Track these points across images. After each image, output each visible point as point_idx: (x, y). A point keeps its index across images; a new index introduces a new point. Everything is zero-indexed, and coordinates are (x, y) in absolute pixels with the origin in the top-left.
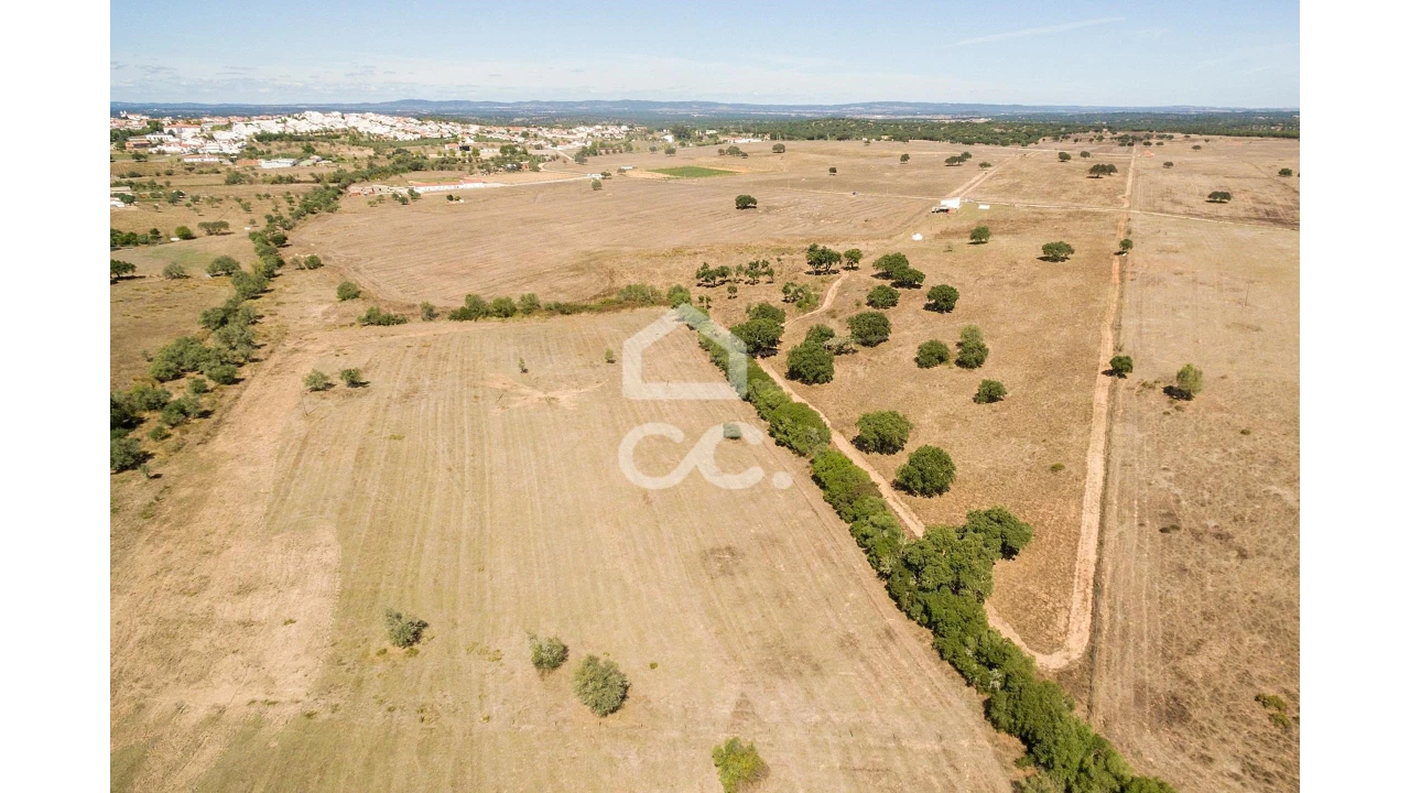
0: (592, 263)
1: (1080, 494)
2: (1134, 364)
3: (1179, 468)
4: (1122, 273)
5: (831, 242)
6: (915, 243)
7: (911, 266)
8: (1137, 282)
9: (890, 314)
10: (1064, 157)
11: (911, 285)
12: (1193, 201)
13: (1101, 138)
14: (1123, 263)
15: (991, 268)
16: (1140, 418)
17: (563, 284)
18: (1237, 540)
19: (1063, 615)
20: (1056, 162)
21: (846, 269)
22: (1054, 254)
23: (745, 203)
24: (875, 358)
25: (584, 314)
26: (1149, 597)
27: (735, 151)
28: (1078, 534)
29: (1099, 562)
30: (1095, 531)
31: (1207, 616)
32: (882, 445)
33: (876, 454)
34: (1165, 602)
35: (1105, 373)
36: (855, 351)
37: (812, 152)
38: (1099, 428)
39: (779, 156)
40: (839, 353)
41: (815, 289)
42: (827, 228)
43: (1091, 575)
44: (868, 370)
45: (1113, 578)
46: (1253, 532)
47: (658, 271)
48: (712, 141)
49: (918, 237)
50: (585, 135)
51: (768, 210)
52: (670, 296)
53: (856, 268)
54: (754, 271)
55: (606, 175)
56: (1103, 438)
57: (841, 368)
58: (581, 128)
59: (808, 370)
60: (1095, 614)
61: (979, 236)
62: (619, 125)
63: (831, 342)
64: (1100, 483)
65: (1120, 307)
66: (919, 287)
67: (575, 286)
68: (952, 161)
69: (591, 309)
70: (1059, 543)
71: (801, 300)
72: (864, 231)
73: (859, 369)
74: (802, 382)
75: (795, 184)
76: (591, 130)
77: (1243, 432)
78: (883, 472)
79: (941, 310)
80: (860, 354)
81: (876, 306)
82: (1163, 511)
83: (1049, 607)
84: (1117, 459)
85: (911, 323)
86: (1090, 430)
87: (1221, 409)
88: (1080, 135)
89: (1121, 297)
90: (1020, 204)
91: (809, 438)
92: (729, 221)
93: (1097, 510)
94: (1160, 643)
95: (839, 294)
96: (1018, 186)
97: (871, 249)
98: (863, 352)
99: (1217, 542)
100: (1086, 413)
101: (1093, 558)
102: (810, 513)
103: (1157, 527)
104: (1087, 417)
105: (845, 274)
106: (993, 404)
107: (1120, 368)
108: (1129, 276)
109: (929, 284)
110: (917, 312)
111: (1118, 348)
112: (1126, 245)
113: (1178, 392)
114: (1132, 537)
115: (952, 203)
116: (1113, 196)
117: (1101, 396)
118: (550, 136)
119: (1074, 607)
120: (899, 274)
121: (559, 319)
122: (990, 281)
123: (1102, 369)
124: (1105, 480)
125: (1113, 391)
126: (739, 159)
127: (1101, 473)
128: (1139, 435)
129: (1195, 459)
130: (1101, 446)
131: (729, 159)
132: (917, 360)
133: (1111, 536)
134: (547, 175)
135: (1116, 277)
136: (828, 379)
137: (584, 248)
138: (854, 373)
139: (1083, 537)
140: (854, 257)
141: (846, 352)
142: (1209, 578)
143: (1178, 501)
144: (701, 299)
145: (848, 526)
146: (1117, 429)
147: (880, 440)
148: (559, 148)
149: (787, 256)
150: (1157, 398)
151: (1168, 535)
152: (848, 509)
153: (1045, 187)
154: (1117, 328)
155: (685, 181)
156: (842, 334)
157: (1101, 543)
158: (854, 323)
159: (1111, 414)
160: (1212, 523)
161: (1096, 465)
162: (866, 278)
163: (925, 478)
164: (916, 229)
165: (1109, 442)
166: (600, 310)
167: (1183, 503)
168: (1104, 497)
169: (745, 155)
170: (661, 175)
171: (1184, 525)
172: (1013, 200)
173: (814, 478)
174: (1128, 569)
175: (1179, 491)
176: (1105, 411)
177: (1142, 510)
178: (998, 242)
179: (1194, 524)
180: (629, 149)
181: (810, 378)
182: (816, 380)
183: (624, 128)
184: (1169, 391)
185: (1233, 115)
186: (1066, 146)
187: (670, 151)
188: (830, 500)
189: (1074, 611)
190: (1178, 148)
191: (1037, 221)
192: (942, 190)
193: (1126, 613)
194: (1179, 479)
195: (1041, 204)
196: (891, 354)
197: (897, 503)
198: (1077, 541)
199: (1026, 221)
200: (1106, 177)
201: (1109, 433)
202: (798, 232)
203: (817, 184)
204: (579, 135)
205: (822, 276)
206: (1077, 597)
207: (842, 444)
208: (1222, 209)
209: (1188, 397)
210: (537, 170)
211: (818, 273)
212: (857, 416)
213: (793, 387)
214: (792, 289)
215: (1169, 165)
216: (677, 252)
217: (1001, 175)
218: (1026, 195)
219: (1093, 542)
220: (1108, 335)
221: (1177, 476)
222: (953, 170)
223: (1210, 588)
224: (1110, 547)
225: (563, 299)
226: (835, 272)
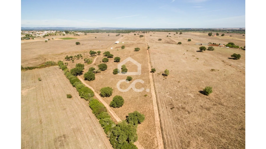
0: (41, 57)
1: (152, 101)
2: (156, 70)
3: (170, 92)
4: (149, 52)
5: (95, 50)
6: (111, 49)
7: (111, 54)
8: (152, 54)
9: (107, 64)
10: (135, 35)
11: (111, 57)
12: (156, 40)
13: (140, 32)
14: (149, 51)
15: (126, 53)
16: (159, 81)
17: (32, 62)
18: (186, 109)
19: (155, 140)
20: (134, 35)
21: (98, 55)
22: (137, 50)
23: (78, 44)
24: (104, 73)
25: (36, 69)
26: (174, 129)
27: (77, 35)
28: (154, 113)
29: (160, 120)
30: (157, 111)
31: (188, 133)
32: (107, 95)
33: (105, 97)
34: (178, 131)
35: (150, 72)
36: (100, 72)
37: (92, 35)
38: (152, 84)
39: (86, 36)
40: (97, 73)
41: (91, 59)
42: (94, 47)
43: (159, 125)
44: (103, 76)
45: (164, 125)
46: (189, 106)
47: (57, 58)
48: (73, 33)
49: (112, 48)
50: (46, 33)
51: (83, 45)
52: (58, 63)
53: (100, 55)
54: (78, 57)
55: (49, 40)
56: (153, 87)
57: (97, 76)
58: (46, 31)
59: (89, 78)
60: (163, 138)
61: (123, 47)
62: (54, 31)
63: (95, 71)
64: (155, 98)
65: (150, 59)
66: (113, 57)
67: (35, 63)
68: (117, 35)
69: (38, 68)
70: (150, 117)
71: (88, 62)
72: (102, 48)
73: (101, 76)
74: (88, 80)
75: (89, 40)
76: (48, 32)
77: (179, 82)
78: (107, 102)
79: (117, 62)
80: (101, 73)
81: (104, 62)
82: (170, 103)
83: (152, 138)
84: (157, 91)
85: (111, 65)
86: (150, 85)
87: (173, 77)
88: (136, 32)
89: (150, 57)
90: (129, 42)
91: (88, 96)
92: (74, 47)
93: (156, 105)
94: (180, 144)
95: (97, 60)
96: (128, 39)
97: (103, 51)
98: (102, 72)
99: (183, 110)
100: (149, 81)
101: (159, 120)
102: (89, 118)
103: (170, 108)
104: (149, 82)
105: (98, 56)
106: (130, 81)
107: (153, 71)
108: (150, 53)
109: (115, 57)
110: (113, 63)
111: (152, 67)
112: (149, 48)
113: (165, 75)
114: (165, 112)
115: (117, 42)
116: (144, 40)
117: (151, 77)
118: (38, 33)
119: (158, 136)
120: (108, 55)
121: (29, 71)
122: (126, 55)
123: (150, 71)
124: (156, 97)
125: (153, 76)
126: (78, 36)
127: (155, 95)
128: (160, 85)
129: (172, 89)
130: (153, 88)
131: (76, 36)
132: (113, 73)
133: (161, 112)
134: (36, 40)
135: (148, 53)
136: (94, 79)
137: (39, 54)
138: (100, 77)
139: (155, 114)
140: (99, 53)
141: (98, 72)
142: (184, 121)
143: (172, 100)
144: (65, 63)
145: (99, 120)
146: (156, 84)
147: (106, 94)
148: (40, 35)
149: (86, 53)
150: (161, 76)
151: (173, 110)
152: (98, 116)
153: (133, 39)
154: (150, 63)
155: (66, 40)
156: (97, 68)
157: (159, 115)
158: (99, 66)
159: (154, 81)
160: (180, 105)
161: (153, 94)
162: (102, 57)
163: (117, 103)
164: (111, 47)
165: (155, 87)
166: (40, 68)
167: (173, 100)
168: (157, 101)
169: (79, 35)
170: (61, 39)
171: (175, 106)
172: (128, 41)
173: (90, 107)
174: (167, 122)
175: (171, 98)
176: (152, 80)
177: (165, 104)
178: (126, 48)
179: (177, 106)
180: (55, 35)
181: (89, 79)
182: (91, 80)
183: (55, 31)
184: (163, 75)
185: (157, 29)
186: (135, 33)
187: (64, 35)
188: (94, 113)
189: (158, 138)
190: (151, 33)
191: (132, 45)
192: (116, 40)
193: (170, 136)
194: (170, 95)
195: (132, 42)
196: (108, 72)
197: (111, 111)
198: (154, 115)
199: (131, 45)
200: (142, 37)
201: (154, 85)
202: (88, 48)
203: (93, 40)
204: (45, 33)
205: (93, 57)
206: (158, 133)
207: (97, 96)
208: (161, 42)
209: (167, 76)
210: (33, 39)
211: (92, 56)
212: (101, 88)
213: (86, 82)
214: (86, 60)
215: (151, 35)
216: (62, 54)
217: (125, 38)
218: (130, 41)
219: (158, 115)
220: (149, 64)
221: (170, 94)
222: (117, 37)
223: (186, 124)
224: (162, 115)
225: (31, 66)
226: (96, 56)
